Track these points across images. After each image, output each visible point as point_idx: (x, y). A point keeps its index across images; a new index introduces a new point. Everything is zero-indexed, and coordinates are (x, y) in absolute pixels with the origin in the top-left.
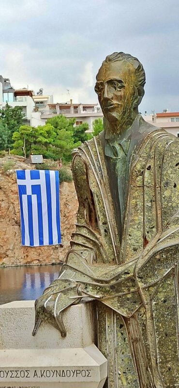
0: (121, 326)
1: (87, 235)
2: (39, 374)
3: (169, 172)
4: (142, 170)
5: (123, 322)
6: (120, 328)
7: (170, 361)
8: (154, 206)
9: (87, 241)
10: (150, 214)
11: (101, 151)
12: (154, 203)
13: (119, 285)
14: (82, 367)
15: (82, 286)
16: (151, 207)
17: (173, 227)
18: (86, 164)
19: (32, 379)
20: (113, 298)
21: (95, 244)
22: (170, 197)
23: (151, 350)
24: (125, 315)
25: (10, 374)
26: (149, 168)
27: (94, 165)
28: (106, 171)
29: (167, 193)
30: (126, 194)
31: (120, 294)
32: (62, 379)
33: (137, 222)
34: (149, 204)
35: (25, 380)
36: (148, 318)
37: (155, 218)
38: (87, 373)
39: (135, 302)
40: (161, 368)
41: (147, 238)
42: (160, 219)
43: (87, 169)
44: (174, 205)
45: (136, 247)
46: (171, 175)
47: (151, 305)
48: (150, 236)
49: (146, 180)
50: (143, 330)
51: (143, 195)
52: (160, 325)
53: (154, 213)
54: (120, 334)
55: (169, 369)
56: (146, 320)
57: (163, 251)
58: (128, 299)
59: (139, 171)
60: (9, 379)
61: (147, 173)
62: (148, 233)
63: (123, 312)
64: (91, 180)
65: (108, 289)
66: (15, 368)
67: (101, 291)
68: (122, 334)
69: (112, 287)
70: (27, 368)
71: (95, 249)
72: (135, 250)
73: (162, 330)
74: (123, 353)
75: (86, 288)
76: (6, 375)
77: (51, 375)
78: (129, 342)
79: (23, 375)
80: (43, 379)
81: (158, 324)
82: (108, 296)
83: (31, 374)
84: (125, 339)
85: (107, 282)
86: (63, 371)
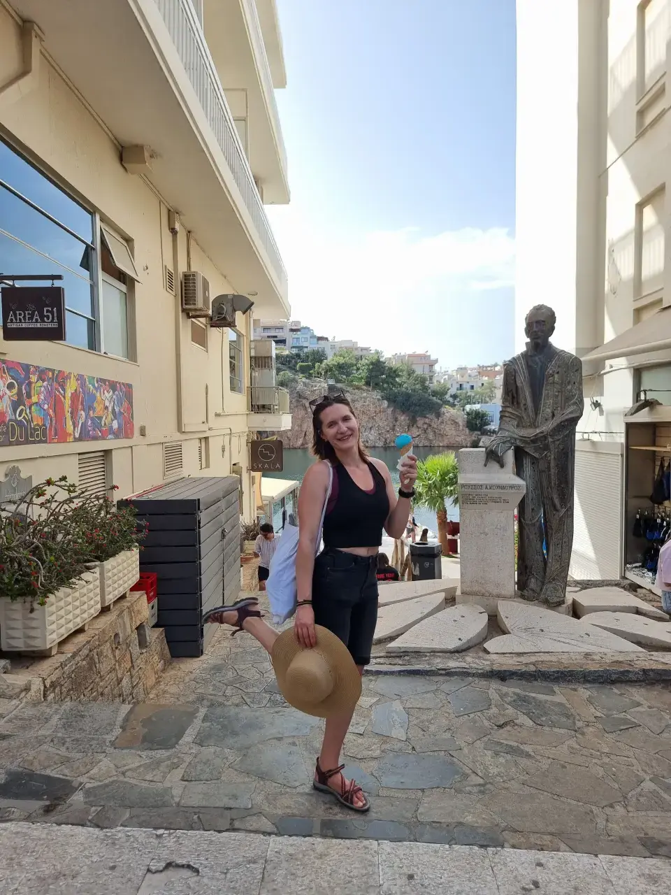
1: (511, 411)
2: (488, 487)
3: (572, 375)
4: (553, 374)
5: (535, 461)
8: (560, 395)
10: (557, 400)
11: (525, 363)
12: (560, 393)
13: (536, 439)
17: (572, 407)
18: (516, 371)
19: (484, 490)
20: (531, 447)
21: (517, 416)
23: (552, 477)
24: (537, 456)
26: (558, 373)
27: (520, 371)
29: (569, 387)
30: (541, 388)
31: (536, 445)
32: (502, 491)
33: (548, 404)
34: (557, 394)
36: (552, 459)
37: (560, 402)
38: (514, 489)
39: (544, 450)
40: (558, 487)
41: (554, 413)
42: (563, 403)
43: (516, 373)
44: (573, 394)
45: (547, 418)
46: (573, 377)
47: (554, 451)
48: (556, 412)
49: (556, 379)
50: (547, 466)
51: (553, 388)
52: (559, 463)
53: (560, 398)
54: (532, 468)
56: (550, 460)
57: (567, 420)
58: (541, 448)
59: (551, 374)
61: (556, 376)
62: (555, 410)
64: (518, 379)
65: (528, 441)
69: (531, 441)
70: (482, 484)
71: (517, 419)
72: (546, 420)
73: (560, 466)
74: (533, 479)
78: (537, 472)
79: (478, 488)
80: (491, 491)
82: (527, 446)
83: (484, 487)
84: (535, 471)
85: (528, 438)
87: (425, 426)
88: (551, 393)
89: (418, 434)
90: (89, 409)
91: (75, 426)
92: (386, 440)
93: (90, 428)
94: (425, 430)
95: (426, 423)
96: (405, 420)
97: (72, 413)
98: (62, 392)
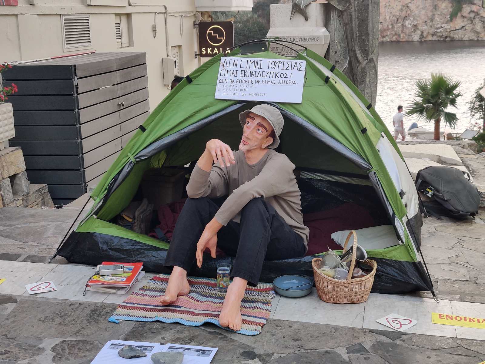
0: (339, 16)
2: (292, 40)
6: (339, 17)
14: (315, 36)
23: (354, 29)
32: (304, 43)
36: (353, 11)
38: (317, 39)
39: (346, 2)
50: (350, 18)
54: (338, 21)
63: (340, 8)
74: (339, 31)
77: (299, 40)
78: (343, 25)
81: (358, 14)
83: (289, 40)
84: (341, 24)
86: (305, 38)
87: (472, 15)
89: (463, 24)
92: (422, 33)
94: (472, 20)
95: (473, 12)
96: (446, 7)
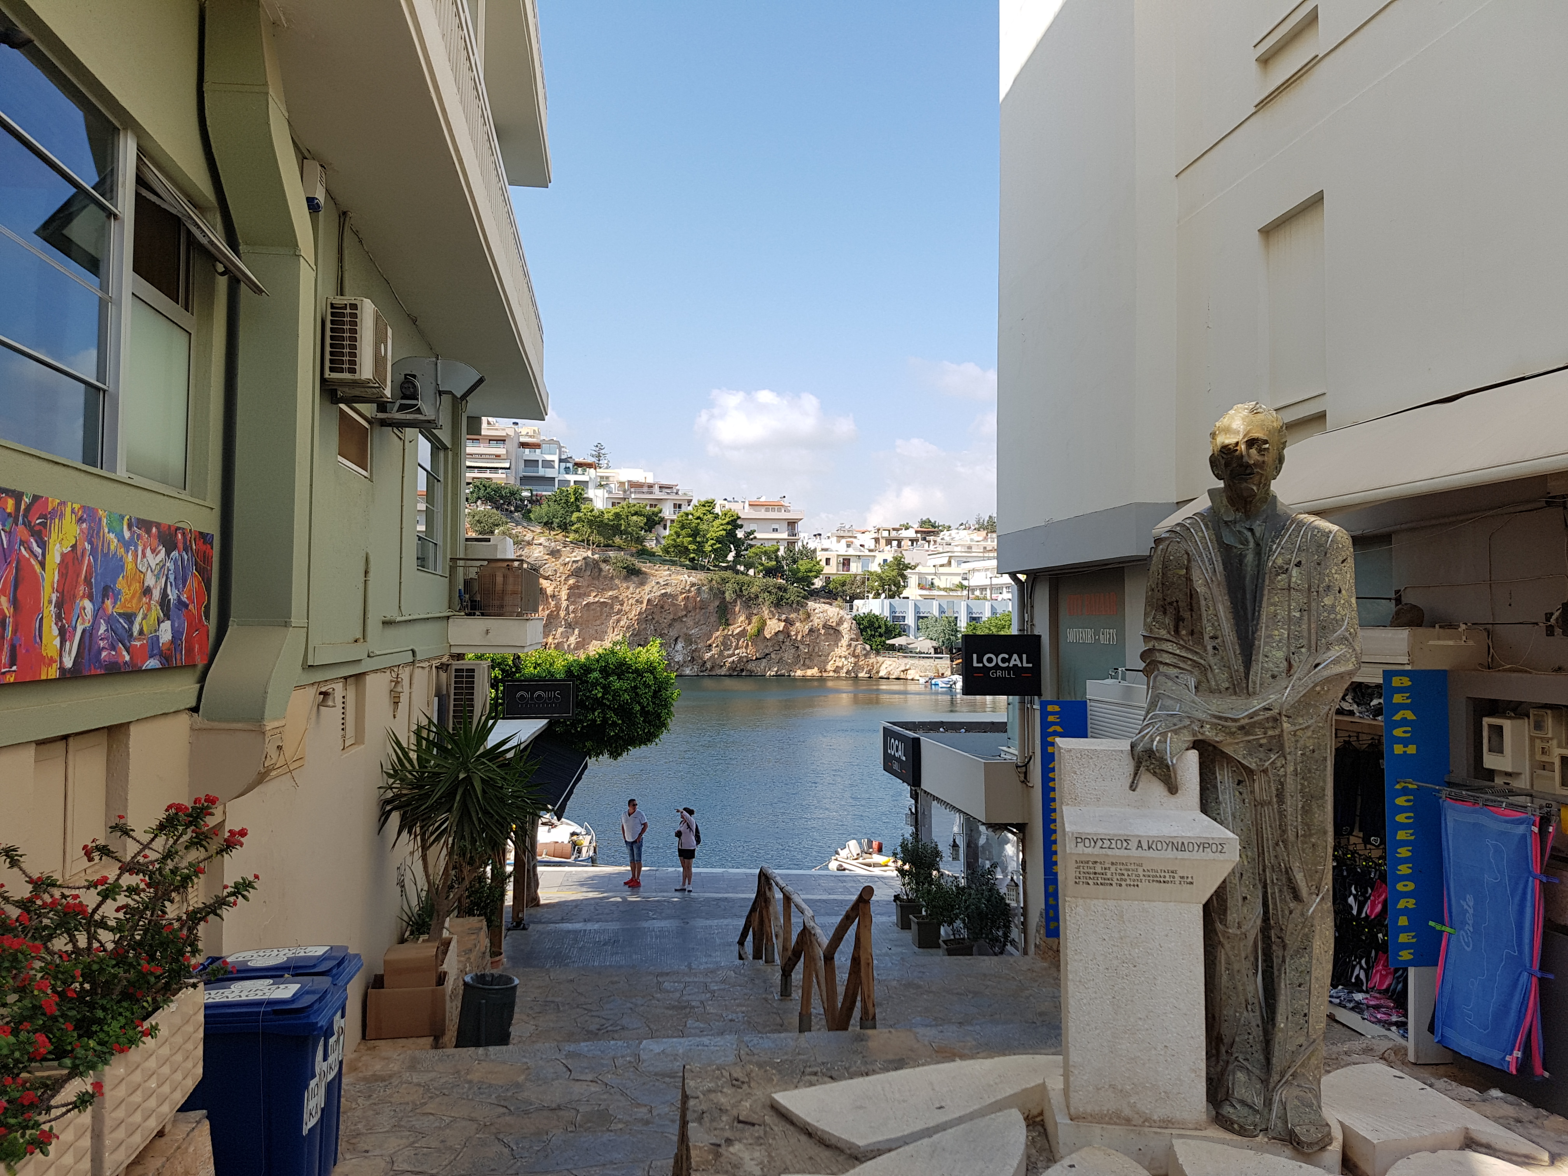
0: (1240, 782)
1: (1178, 652)
2: (1145, 846)
3: (1333, 571)
4: (1286, 567)
5: (1244, 777)
6: (1238, 784)
7: (1314, 834)
8: (1306, 618)
9: (1179, 660)
10: (1298, 629)
11: (1213, 537)
12: (1305, 613)
13: (1253, 725)
14: (1213, 839)
15: (1197, 723)
16: (1301, 618)
17: (1337, 648)
18: (1188, 555)
19: (1134, 852)
20: (1237, 743)
21: (1196, 664)
22: (1333, 606)
23: (1289, 817)
24: (1252, 766)
25: (1100, 843)
26: (1298, 564)
27: (1201, 555)
28: (1221, 564)
29: (1328, 601)
30: (1257, 599)
31: (1252, 738)
32: (1180, 855)
33: (1277, 638)
34: (1298, 615)
35: (1123, 852)
36: (1288, 772)
37: (1305, 634)
38: (1220, 847)
39: (1270, 750)
40: (1303, 843)
41: (1292, 662)
42: (1313, 637)
43: (1189, 561)
44: (1339, 617)
45: (1276, 673)
46: (1336, 576)
47: (1296, 754)
48: (1297, 658)
49: (1294, 580)
50: (1277, 790)
51: (1289, 601)
52: (1306, 783)
53: (1305, 626)
54: (1237, 793)
55: (1313, 845)
56: (1285, 776)
58: (1261, 746)
59: (1281, 567)
60: (1097, 851)
61: (1295, 572)
62: (1293, 654)
63: (1251, 763)
64: (1196, 575)
65: (1234, 730)
66: (1109, 835)
67: (1223, 732)
68: (1241, 793)
69: (1242, 728)
70: (1128, 836)
71: (1196, 672)
72: (1274, 677)
73: (1307, 790)
74: (1242, 821)
75: (1202, 727)
76: (1093, 844)
77: (1165, 848)
78: (1250, 803)
79: (1119, 846)
80: (1151, 853)
81: (1302, 781)
82: (1229, 740)
83: (1133, 844)
84: (1244, 800)
85: (1235, 720)
86: (1183, 843)
87: (781, 638)
88: (1282, 613)
89: (766, 651)
90: (105, 596)
91: (63, 634)
92: (705, 662)
93: (102, 644)
94: (779, 646)
95: (781, 631)
97: (59, 605)
98: (39, 551)
